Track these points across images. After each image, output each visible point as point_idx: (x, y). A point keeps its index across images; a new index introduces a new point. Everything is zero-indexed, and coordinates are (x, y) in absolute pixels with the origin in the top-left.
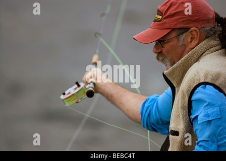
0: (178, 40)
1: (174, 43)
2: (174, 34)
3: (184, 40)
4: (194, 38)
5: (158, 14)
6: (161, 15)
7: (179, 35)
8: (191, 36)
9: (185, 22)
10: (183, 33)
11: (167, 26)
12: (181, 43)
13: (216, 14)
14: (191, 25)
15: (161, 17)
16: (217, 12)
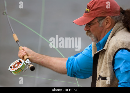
0: (99, 24)
1: (96, 25)
2: (97, 20)
3: (102, 24)
4: (108, 22)
5: (87, 8)
6: (89, 9)
7: (99, 21)
8: (107, 21)
9: (103, 13)
10: (102, 20)
11: (93, 15)
12: (101, 25)
13: (121, 8)
14: (107, 15)
15: (89, 10)
16: (121, 7)
